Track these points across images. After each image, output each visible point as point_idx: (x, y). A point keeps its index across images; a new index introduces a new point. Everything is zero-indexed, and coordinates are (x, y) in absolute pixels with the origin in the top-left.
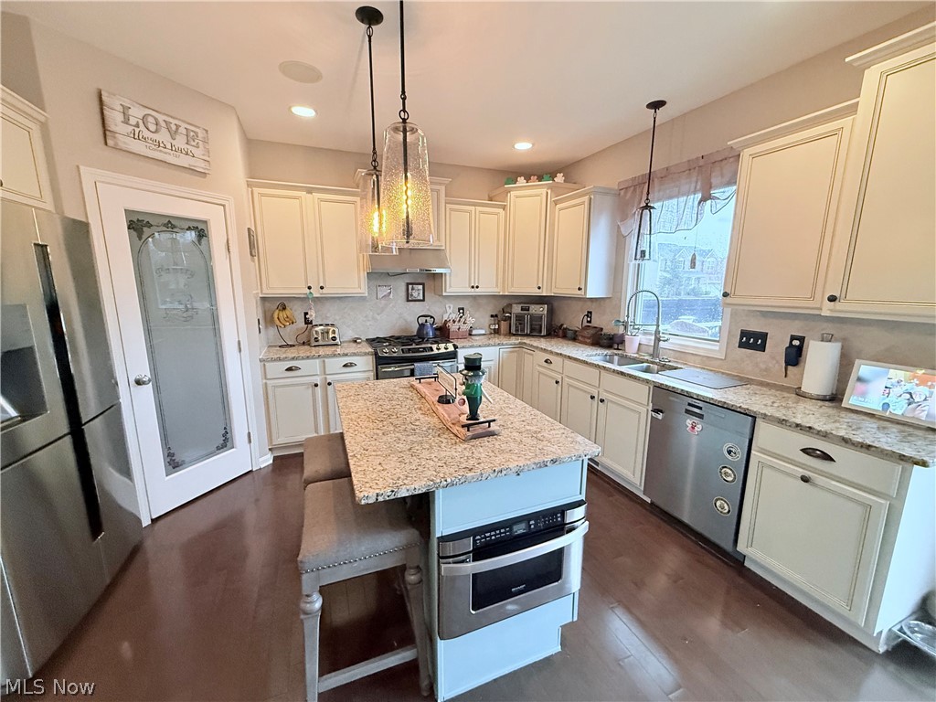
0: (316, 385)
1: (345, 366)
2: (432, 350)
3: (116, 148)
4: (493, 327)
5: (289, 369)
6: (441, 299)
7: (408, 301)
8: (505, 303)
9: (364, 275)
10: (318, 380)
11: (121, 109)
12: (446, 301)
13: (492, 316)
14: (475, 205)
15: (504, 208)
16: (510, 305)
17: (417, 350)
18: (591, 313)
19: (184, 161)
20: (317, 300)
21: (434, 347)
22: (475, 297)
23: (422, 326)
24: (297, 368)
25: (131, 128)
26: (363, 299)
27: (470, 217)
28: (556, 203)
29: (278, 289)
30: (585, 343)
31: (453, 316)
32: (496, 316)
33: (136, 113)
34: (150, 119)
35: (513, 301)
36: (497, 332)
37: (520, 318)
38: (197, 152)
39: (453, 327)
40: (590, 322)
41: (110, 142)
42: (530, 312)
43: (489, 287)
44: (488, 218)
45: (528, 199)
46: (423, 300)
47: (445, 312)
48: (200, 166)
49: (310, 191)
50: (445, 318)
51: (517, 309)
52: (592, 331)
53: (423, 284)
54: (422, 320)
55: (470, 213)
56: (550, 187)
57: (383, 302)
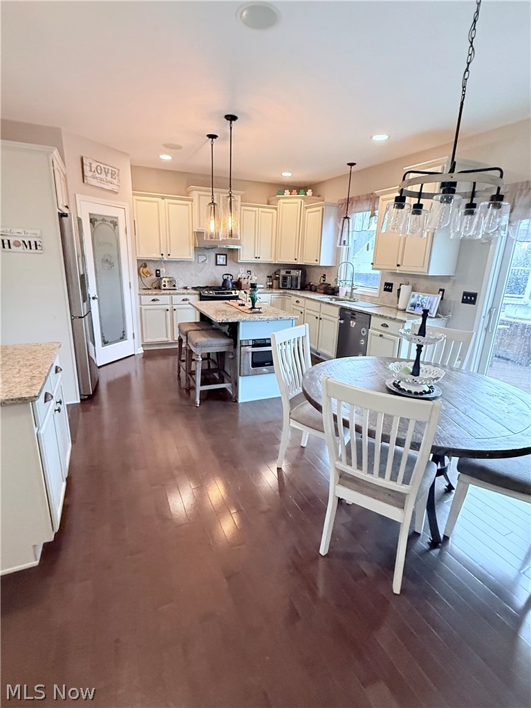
0: (168, 310)
1: (183, 300)
2: (232, 293)
3: (87, 184)
4: (268, 284)
5: (153, 300)
6: (236, 264)
7: (217, 265)
8: (276, 269)
9: (192, 248)
10: (168, 307)
11: (89, 164)
12: (240, 266)
13: (268, 277)
14: (258, 207)
15: (276, 209)
16: (279, 270)
17: (223, 293)
18: (325, 275)
19: (109, 187)
20: (165, 262)
21: (233, 292)
22: (258, 264)
23: (225, 281)
24: (158, 300)
25: (92, 173)
26: (190, 262)
27: (256, 215)
28: (306, 208)
29: (145, 255)
30: (320, 293)
31: (244, 276)
32: (271, 277)
33: (94, 165)
34: (99, 168)
35: (281, 268)
36: (271, 287)
37: (285, 278)
38: (115, 181)
39: (244, 282)
40: (324, 281)
41: (85, 181)
42: (292, 274)
43: (266, 258)
44: (266, 216)
45: (290, 204)
46: (226, 265)
47: (239, 273)
48: (115, 188)
49: (163, 198)
50: (239, 276)
51: (283, 273)
52: (324, 286)
53: (226, 255)
54: (225, 277)
55: (255, 211)
56: (302, 198)
57: (202, 265)
